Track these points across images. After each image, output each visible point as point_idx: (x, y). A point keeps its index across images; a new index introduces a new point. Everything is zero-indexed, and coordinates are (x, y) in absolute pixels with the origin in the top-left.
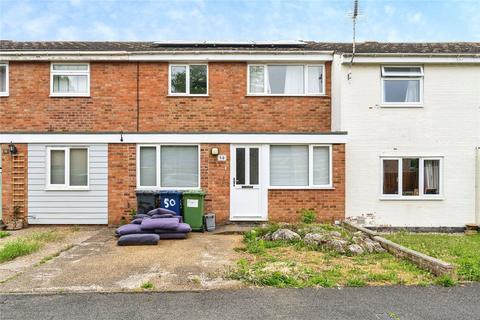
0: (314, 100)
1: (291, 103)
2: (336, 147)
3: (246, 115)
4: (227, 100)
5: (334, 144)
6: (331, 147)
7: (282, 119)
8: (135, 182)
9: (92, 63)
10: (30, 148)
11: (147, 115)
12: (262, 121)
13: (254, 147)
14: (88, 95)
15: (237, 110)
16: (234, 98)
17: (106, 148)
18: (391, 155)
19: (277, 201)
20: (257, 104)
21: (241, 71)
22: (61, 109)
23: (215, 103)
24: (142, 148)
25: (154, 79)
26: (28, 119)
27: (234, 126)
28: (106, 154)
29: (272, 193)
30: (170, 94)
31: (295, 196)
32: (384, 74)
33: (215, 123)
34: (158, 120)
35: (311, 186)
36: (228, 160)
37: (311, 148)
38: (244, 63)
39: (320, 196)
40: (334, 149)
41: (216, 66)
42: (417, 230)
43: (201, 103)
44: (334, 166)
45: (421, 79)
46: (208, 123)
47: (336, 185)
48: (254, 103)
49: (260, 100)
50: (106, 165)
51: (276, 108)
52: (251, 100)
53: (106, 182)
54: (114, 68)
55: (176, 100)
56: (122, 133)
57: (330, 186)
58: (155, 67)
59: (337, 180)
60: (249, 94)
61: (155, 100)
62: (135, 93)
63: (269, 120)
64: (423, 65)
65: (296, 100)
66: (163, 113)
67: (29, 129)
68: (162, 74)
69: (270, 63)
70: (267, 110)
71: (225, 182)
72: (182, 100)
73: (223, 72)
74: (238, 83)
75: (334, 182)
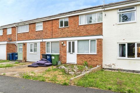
0: (100, 24)
1: (92, 26)
2: (98, 40)
3: (79, 31)
4: (73, 27)
5: (97, 39)
6: (96, 40)
7: (89, 31)
8: (45, 52)
9: (43, 22)
10: (27, 44)
11: (54, 34)
12: (83, 33)
13: (74, 41)
14: (42, 30)
15: (76, 30)
16: (75, 27)
17: (40, 43)
18: (122, 42)
19: (79, 58)
20: (82, 28)
21: (77, 18)
22: (37, 34)
23: (70, 29)
24: (47, 43)
25: (56, 24)
26: (32, 37)
27: (75, 35)
28: (40, 45)
29: (78, 55)
30: (60, 27)
31: (85, 56)
32: (118, 12)
33: (70, 35)
34: (57, 35)
35: (90, 53)
36: (66, 45)
37: (90, 41)
38: (78, 16)
39: (92, 57)
40: (97, 41)
41: (70, 18)
42: (134, 71)
43: (67, 29)
44: (97, 47)
45: (135, 12)
46: (68, 35)
47: (98, 53)
48: (81, 27)
49: (82, 26)
50: (40, 47)
51: (87, 28)
52: (80, 27)
53: (40, 52)
54: (48, 22)
55: (61, 29)
56: (42, 39)
57: (96, 53)
58: (56, 21)
59: (98, 51)
60: (79, 25)
61: (56, 29)
62: (51, 28)
63: (85, 32)
64: (136, 5)
65: (93, 25)
66: (58, 33)
67: (32, 39)
68: (57, 22)
69: (85, 14)
70: (85, 29)
71: (65, 52)
72: (62, 29)
73: (72, 19)
74: (76, 22)
75: (97, 52)
